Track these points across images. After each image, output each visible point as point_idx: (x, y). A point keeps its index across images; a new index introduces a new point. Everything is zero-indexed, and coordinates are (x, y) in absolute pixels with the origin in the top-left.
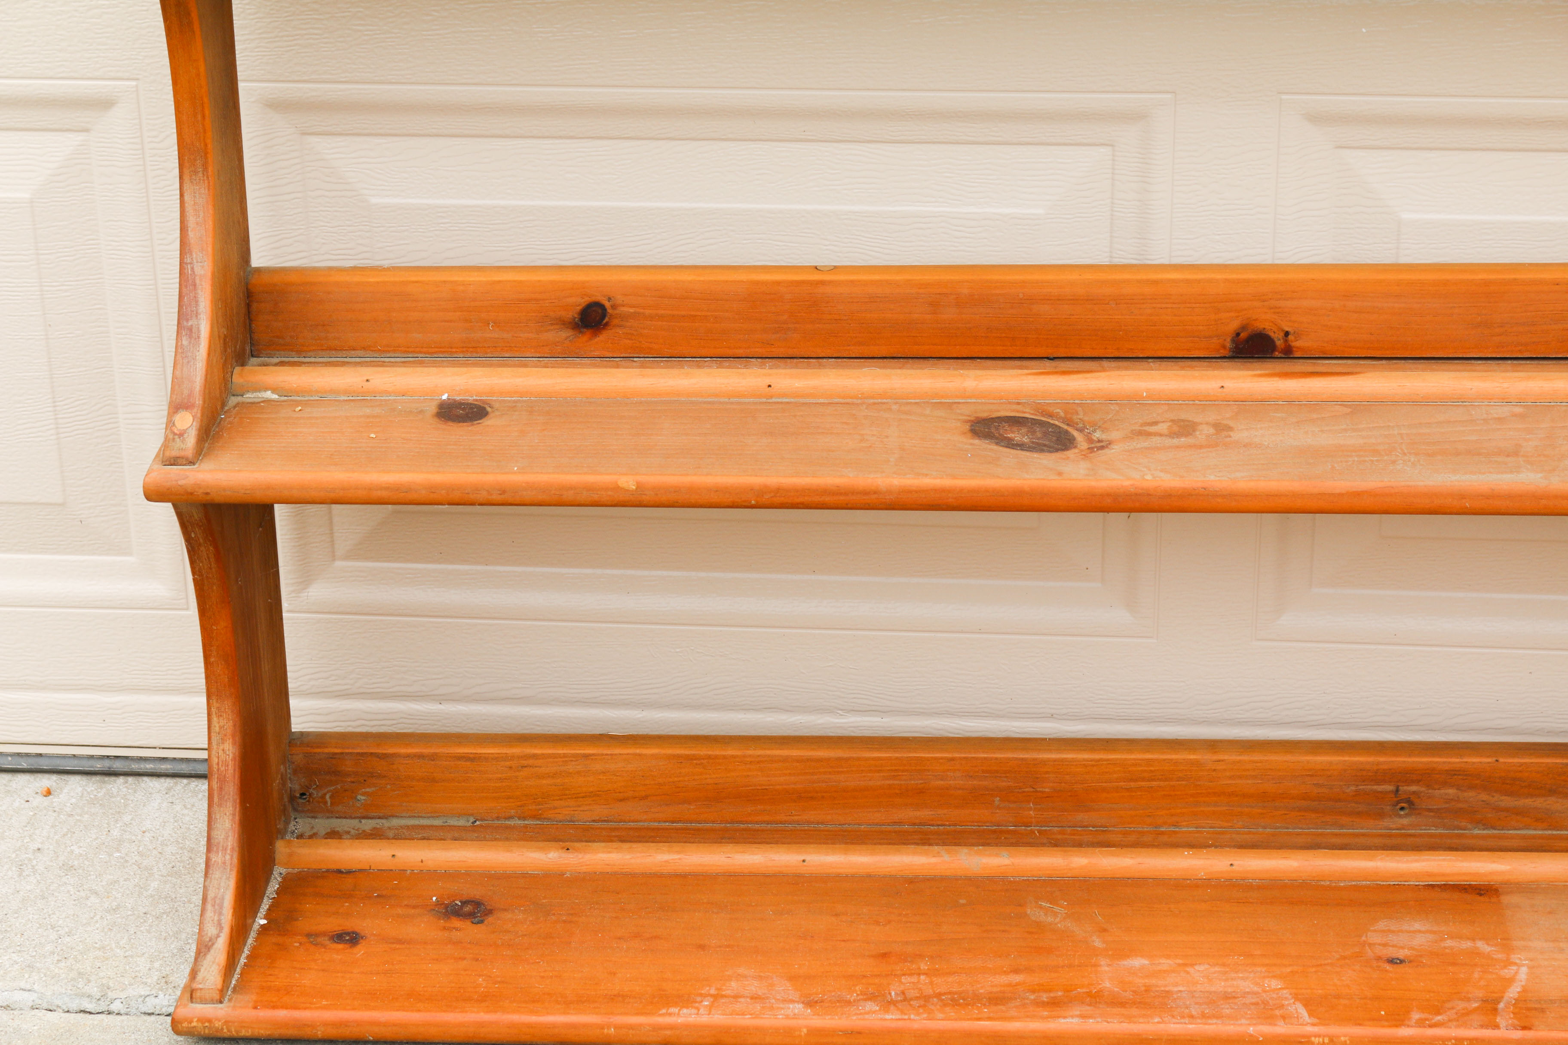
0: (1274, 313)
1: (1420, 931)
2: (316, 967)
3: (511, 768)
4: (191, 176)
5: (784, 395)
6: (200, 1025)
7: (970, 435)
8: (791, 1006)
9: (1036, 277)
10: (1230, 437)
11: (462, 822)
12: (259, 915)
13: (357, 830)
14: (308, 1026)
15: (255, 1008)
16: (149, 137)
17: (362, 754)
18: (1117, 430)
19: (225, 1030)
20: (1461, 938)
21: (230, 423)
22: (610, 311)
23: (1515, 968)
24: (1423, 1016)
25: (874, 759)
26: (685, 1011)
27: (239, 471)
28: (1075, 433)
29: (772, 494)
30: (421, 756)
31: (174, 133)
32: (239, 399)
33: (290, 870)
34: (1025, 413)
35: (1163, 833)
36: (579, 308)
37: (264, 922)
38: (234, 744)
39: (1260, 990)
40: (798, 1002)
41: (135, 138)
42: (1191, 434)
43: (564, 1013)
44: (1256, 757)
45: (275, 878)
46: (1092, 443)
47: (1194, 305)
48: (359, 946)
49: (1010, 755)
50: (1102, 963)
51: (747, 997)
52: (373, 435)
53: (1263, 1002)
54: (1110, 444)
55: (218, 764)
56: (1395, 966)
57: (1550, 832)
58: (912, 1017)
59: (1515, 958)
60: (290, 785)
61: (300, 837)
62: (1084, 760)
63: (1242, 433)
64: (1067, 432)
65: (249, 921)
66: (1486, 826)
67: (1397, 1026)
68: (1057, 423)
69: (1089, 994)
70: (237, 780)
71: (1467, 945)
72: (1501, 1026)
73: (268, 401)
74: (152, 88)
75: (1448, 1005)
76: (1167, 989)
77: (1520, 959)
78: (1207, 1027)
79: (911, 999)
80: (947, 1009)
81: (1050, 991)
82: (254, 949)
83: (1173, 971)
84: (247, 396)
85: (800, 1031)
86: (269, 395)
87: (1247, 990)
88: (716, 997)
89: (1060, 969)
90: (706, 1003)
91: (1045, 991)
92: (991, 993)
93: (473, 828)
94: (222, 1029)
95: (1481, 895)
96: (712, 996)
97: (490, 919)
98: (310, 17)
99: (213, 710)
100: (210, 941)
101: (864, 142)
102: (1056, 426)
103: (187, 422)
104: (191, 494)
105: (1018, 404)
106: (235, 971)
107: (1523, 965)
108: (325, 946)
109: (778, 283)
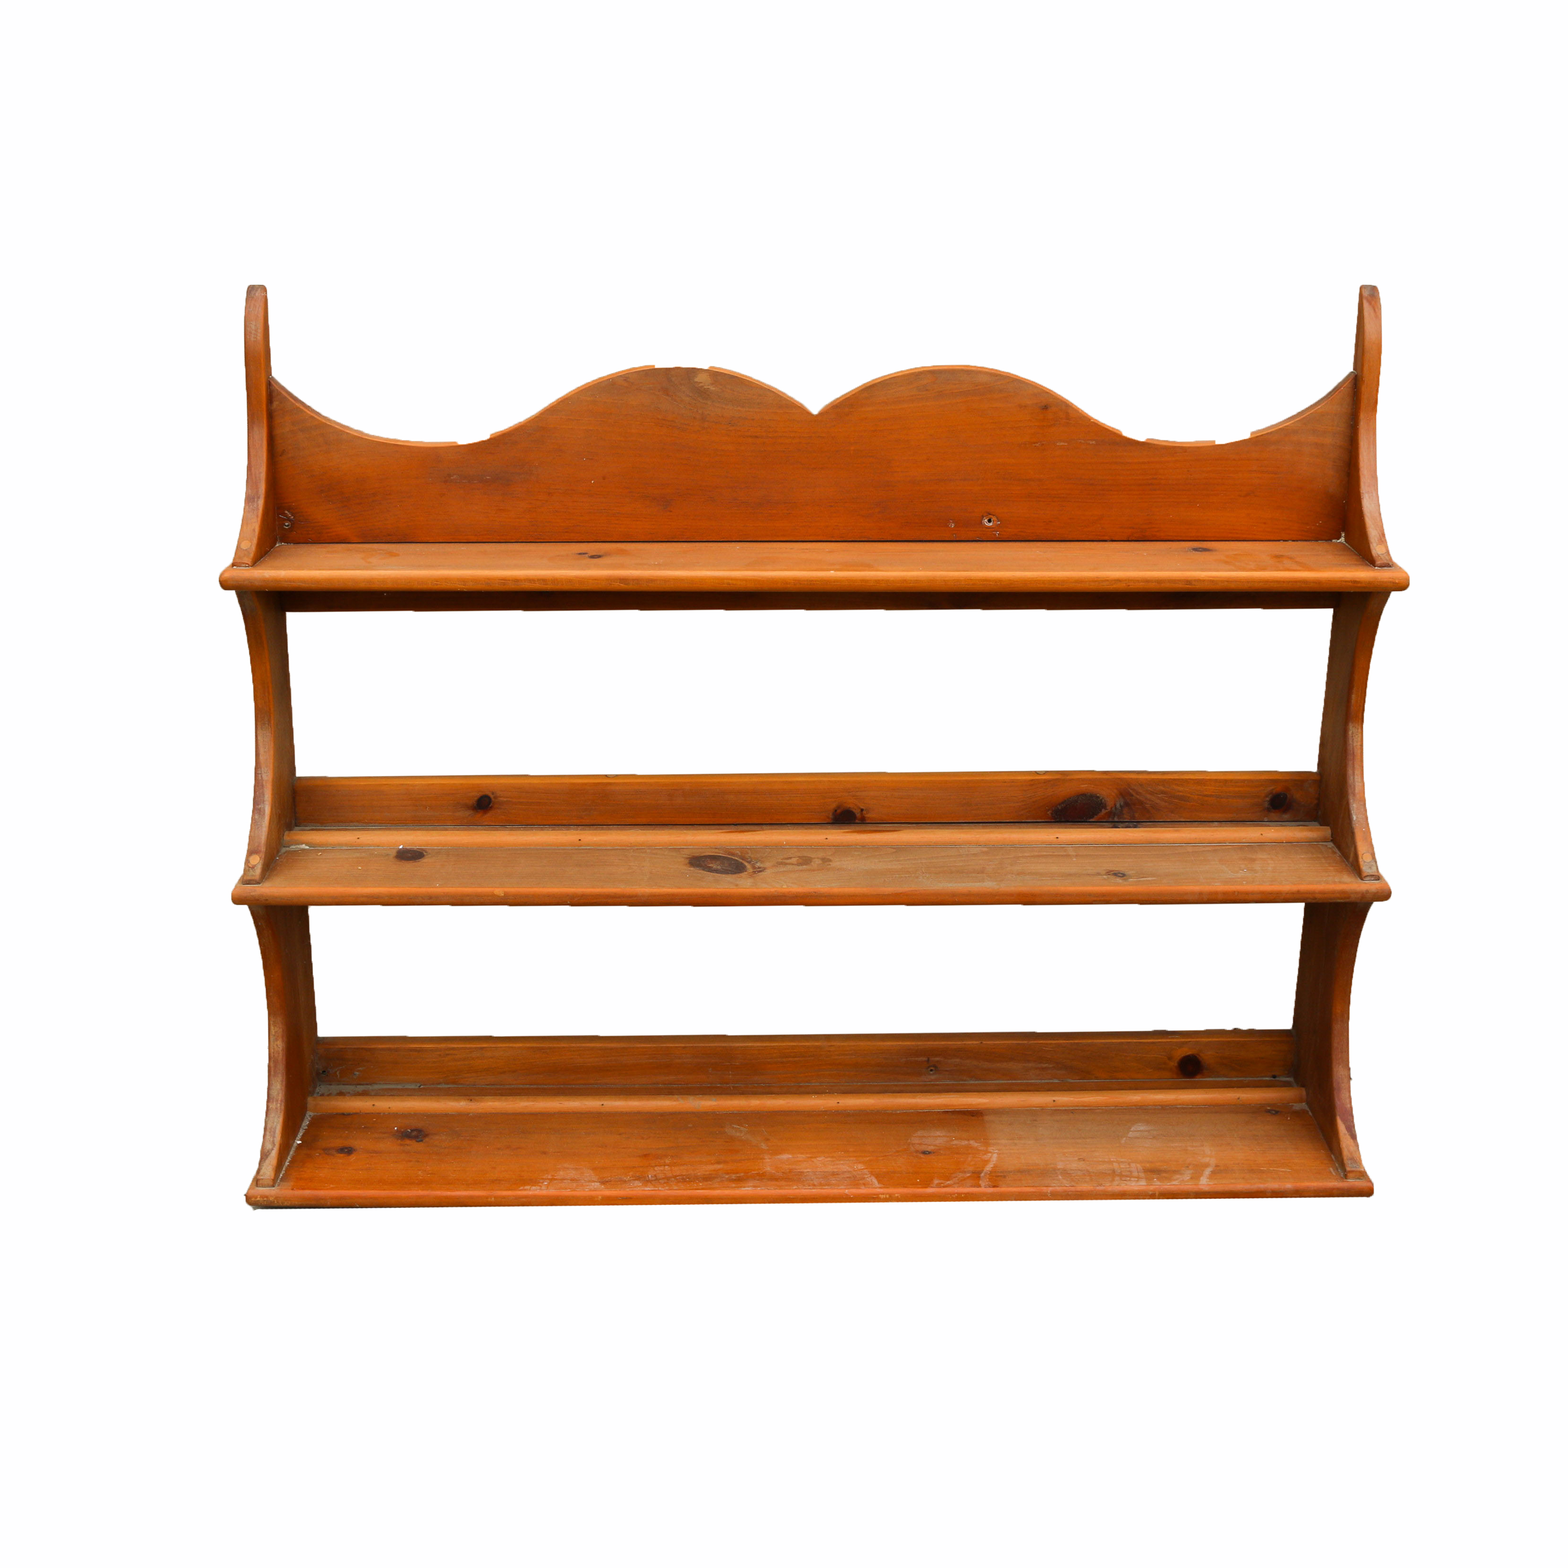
0: (855, 799)
1: (939, 1136)
2: (328, 1167)
3: (440, 1055)
4: (261, 726)
5: (589, 845)
6: (262, 1199)
7: (688, 865)
8: (593, 1184)
9: (725, 780)
10: (830, 865)
11: (413, 1087)
12: (297, 1138)
13: (354, 1091)
14: (322, 1199)
15: (292, 1189)
17: (357, 1049)
18: (769, 862)
19: (276, 1202)
20: (961, 1139)
21: (281, 862)
22: (493, 800)
23: (990, 1154)
24: (940, 1181)
25: (641, 1048)
26: (534, 1188)
27: (285, 887)
28: (746, 864)
29: (579, 898)
30: (389, 1049)
32: (287, 849)
33: (315, 1114)
34: (719, 853)
35: (801, 1087)
36: (476, 798)
37: (299, 1142)
38: (283, 1041)
39: (852, 1170)
40: (597, 1182)
42: (809, 864)
43: (465, 1190)
44: (852, 1043)
45: (307, 1118)
46: (755, 869)
47: (812, 795)
48: (353, 1155)
49: (716, 1045)
50: (766, 1157)
51: (568, 1179)
52: (360, 868)
53: (853, 1176)
54: (765, 869)
55: (274, 1053)
56: (926, 1155)
57: (1011, 1081)
58: (660, 1189)
59: (990, 1149)
60: (317, 1066)
61: (322, 1095)
62: (758, 1046)
63: (836, 863)
64: (742, 864)
65: (291, 1142)
66: (977, 1079)
67: (926, 1187)
68: (736, 858)
69: (758, 1174)
70: (284, 1063)
71: (965, 1143)
72: (982, 1186)
73: (304, 850)
75: (954, 1175)
76: (801, 1171)
77: (993, 1150)
78: (823, 1190)
79: (660, 1179)
80: (680, 1184)
81: (737, 1173)
82: (293, 1158)
83: (805, 1161)
84: (292, 847)
85: (597, 1198)
86: (304, 846)
87: (845, 1170)
88: (551, 1180)
89: (743, 1161)
90: (546, 1183)
91: (734, 1173)
92: (704, 1175)
93: (419, 1090)
94: (274, 1202)
95: (973, 1116)
96: (549, 1179)
97: (427, 1139)
99: (271, 1022)
100: (268, 1152)
102: (737, 860)
103: (257, 860)
104: (258, 900)
105: (716, 848)
106: (282, 1169)
107: (994, 1153)
108: (333, 1155)
109: (586, 784)
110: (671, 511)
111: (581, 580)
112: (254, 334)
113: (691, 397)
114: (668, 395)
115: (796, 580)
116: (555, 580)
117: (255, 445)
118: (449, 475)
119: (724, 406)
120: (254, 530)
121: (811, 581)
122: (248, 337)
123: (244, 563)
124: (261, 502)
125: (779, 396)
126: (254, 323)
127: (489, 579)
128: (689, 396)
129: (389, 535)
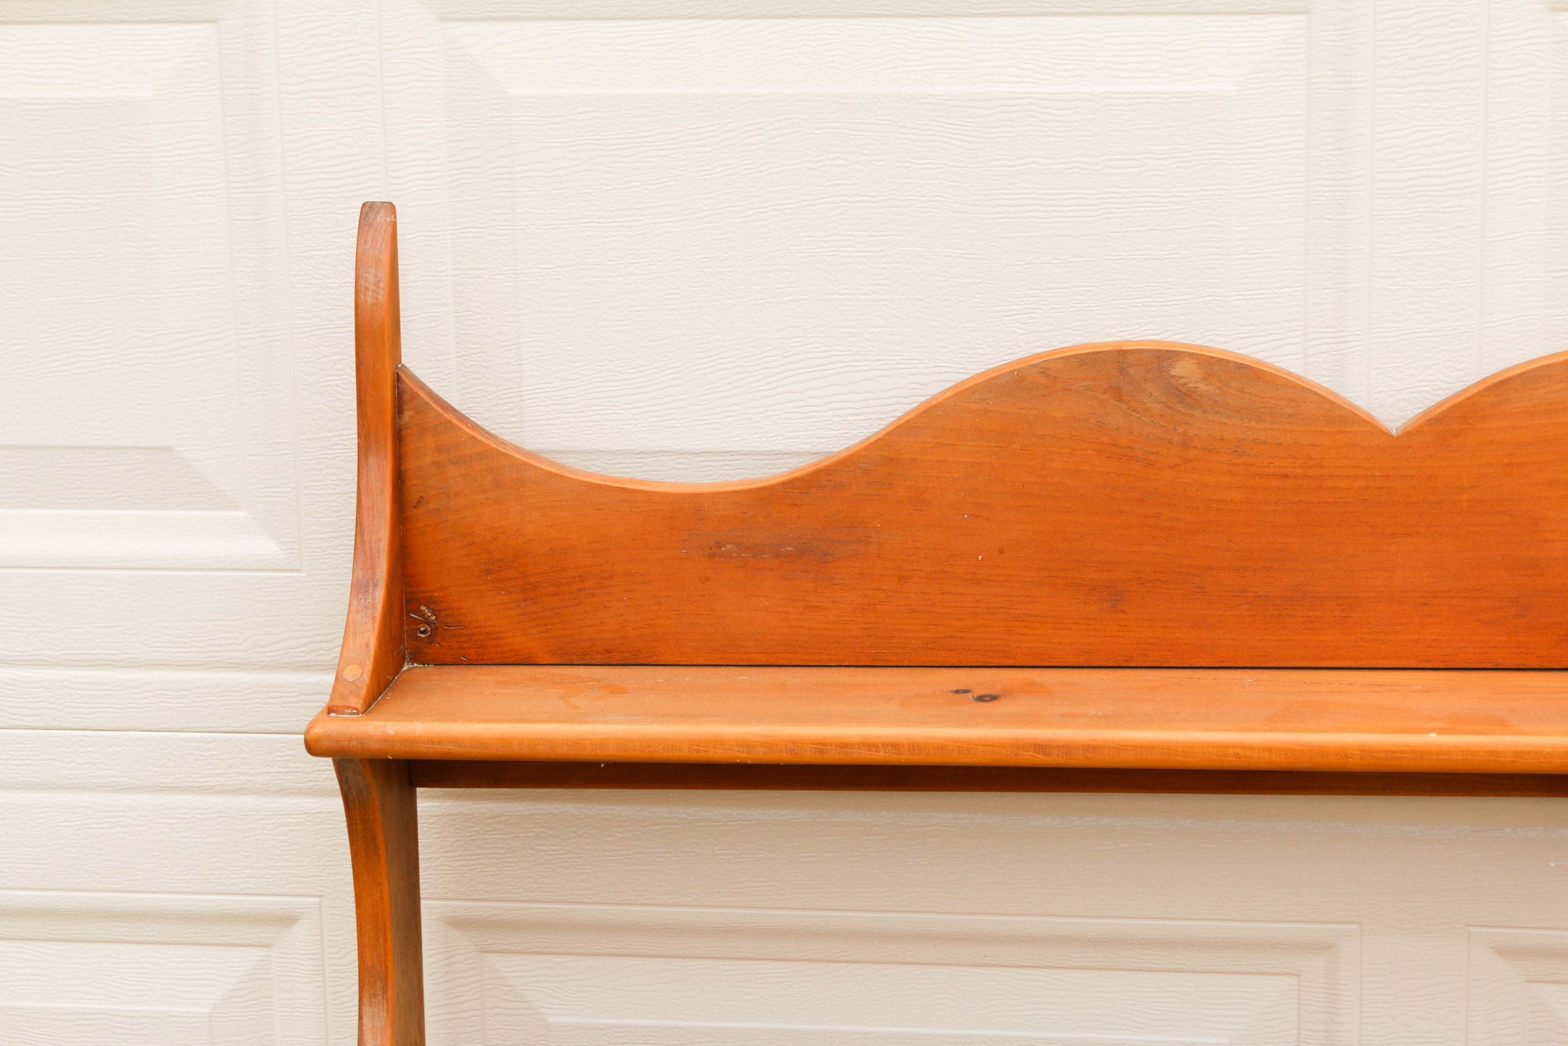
4: (370, 999)
16: (330, 953)
31: (355, 949)
41: (316, 954)
74: (335, 905)
98: (494, 836)
101: (1046, 968)
110: (1125, 612)
111: (965, 745)
112: (373, 291)
113: (1165, 403)
114: (1120, 399)
115: (1364, 751)
116: (914, 746)
117: (371, 490)
118: (719, 545)
119: (1225, 421)
120: (367, 645)
121: (1390, 752)
122: (362, 296)
123: (350, 707)
124: (379, 594)
125: (1327, 401)
126: (372, 271)
127: (794, 742)
128: (1160, 402)
129: (608, 652)
